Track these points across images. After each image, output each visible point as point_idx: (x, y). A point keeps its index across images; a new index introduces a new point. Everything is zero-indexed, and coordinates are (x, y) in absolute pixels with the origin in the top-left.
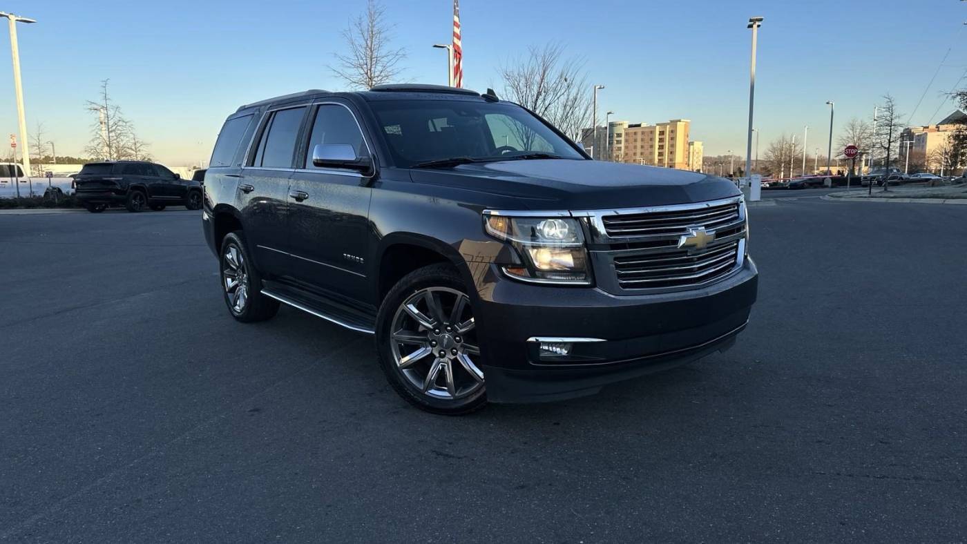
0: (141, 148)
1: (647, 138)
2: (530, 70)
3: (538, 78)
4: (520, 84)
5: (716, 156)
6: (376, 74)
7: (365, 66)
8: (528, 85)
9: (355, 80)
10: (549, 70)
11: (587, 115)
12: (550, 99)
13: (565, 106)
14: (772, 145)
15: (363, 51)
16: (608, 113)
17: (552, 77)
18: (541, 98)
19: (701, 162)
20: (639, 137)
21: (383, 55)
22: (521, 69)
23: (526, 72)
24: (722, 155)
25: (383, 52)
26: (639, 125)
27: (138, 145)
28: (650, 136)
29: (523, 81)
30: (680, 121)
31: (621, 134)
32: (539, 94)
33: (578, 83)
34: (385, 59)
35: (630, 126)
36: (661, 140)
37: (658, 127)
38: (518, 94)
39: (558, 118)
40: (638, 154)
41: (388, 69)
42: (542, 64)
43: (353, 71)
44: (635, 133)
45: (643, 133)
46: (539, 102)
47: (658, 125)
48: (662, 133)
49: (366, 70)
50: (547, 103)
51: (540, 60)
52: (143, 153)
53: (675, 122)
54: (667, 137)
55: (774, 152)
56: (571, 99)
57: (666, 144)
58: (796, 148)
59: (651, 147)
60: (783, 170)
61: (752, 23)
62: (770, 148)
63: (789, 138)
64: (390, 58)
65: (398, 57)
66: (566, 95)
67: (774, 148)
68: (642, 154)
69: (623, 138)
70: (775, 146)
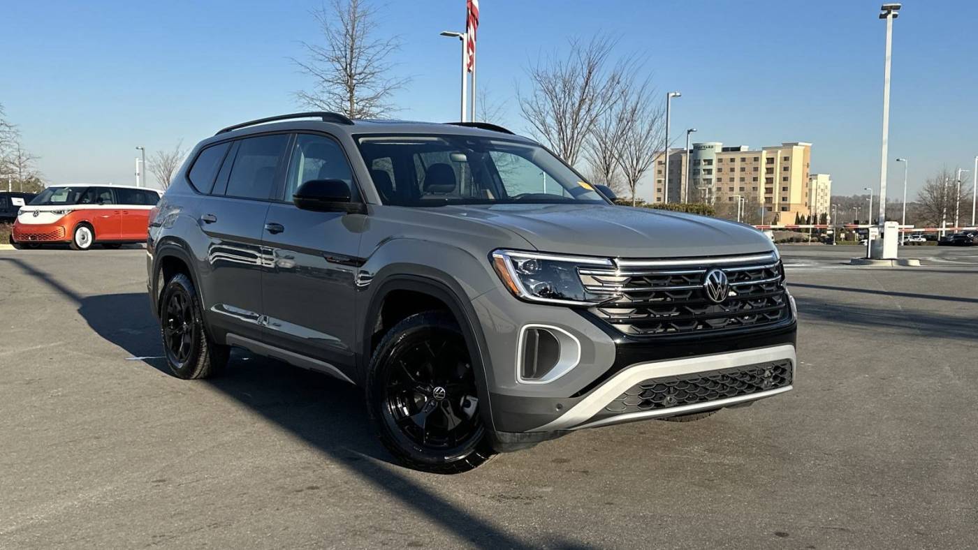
0: (27, 163)
1: (749, 168)
2: (569, 68)
3: (581, 81)
4: (557, 89)
5: (851, 196)
6: (359, 70)
7: (343, 60)
8: (568, 89)
9: (329, 77)
10: (595, 70)
12: (597, 108)
13: (621, 120)
15: (341, 39)
16: (689, 132)
17: (600, 80)
18: (585, 107)
19: (828, 204)
20: (738, 165)
21: (368, 45)
22: (558, 69)
23: (564, 71)
24: (860, 195)
25: (366, 42)
26: (738, 149)
27: (24, 158)
28: (755, 164)
29: (560, 84)
30: (797, 144)
31: (712, 160)
32: (582, 101)
33: (640, 88)
34: (371, 51)
35: (725, 150)
36: (770, 171)
37: (764, 151)
38: (552, 100)
39: (610, 134)
40: (737, 189)
41: (375, 64)
42: (587, 62)
43: (329, 65)
44: (732, 160)
45: (743, 160)
46: (583, 112)
47: (764, 148)
48: (771, 161)
49: (344, 65)
50: (594, 113)
51: (584, 56)
52: (31, 170)
53: (789, 146)
54: (778, 167)
55: (931, 192)
56: (629, 108)
57: (777, 176)
58: (963, 187)
59: (755, 179)
60: (944, 217)
61: (884, 12)
62: (926, 185)
63: (951, 172)
64: (377, 49)
65: (388, 48)
66: (620, 102)
67: (932, 187)
68: (742, 189)
69: (714, 167)
70: (933, 183)
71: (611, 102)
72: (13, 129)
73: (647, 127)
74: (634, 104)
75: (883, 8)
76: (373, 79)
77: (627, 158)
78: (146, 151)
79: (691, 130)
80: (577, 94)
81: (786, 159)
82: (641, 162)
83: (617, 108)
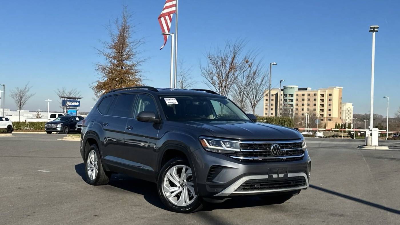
1: (312, 99)
2: (225, 54)
3: (230, 60)
4: (218, 63)
6: (126, 53)
8: (224, 63)
10: (237, 55)
11: (263, 83)
12: (238, 73)
13: (248, 77)
17: (239, 60)
18: (232, 72)
20: (306, 97)
22: (219, 54)
23: (222, 56)
26: (306, 89)
28: (314, 97)
29: (220, 61)
30: (335, 88)
31: (293, 95)
33: (258, 63)
34: (132, 44)
35: (300, 89)
36: (322, 100)
37: (319, 91)
38: (216, 68)
39: (243, 84)
40: (305, 110)
41: (134, 51)
42: (233, 51)
43: (110, 51)
44: (303, 95)
45: (309, 95)
46: (231, 74)
47: (319, 89)
48: (322, 95)
50: (236, 75)
51: (232, 49)
53: (331, 88)
54: (326, 98)
56: (252, 72)
57: (326, 103)
59: (315, 105)
64: (135, 43)
66: (248, 70)
68: (308, 110)
69: (294, 98)
71: (244, 70)
73: (260, 81)
74: (255, 70)
76: (133, 58)
77: (251, 95)
80: (228, 66)
81: (330, 95)
82: (257, 97)
83: (247, 73)
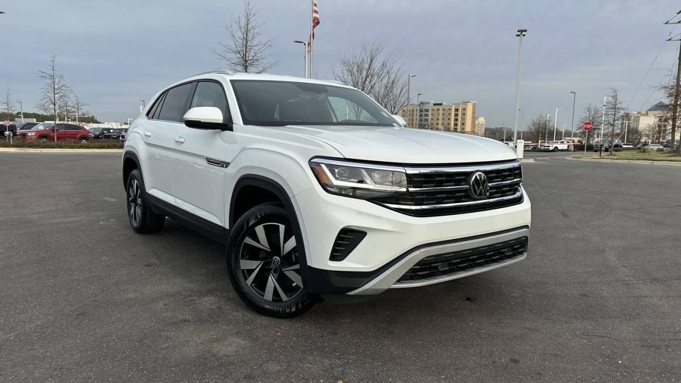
0: (82, 107)
1: (446, 114)
2: (361, 59)
3: (367, 66)
4: (354, 70)
5: (494, 128)
6: (250, 58)
7: (242, 52)
8: (360, 71)
9: (234, 62)
10: (374, 60)
11: (402, 94)
12: (375, 80)
13: (386, 87)
14: (533, 120)
15: (240, 41)
16: (419, 95)
17: (377, 65)
18: (368, 80)
19: (483, 132)
20: (441, 112)
21: (254, 45)
22: (355, 59)
23: (358, 61)
24: (498, 127)
25: (255, 42)
26: (441, 104)
27: (80, 105)
28: (449, 112)
29: (356, 68)
30: (469, 102)
31: (428, 110)
32: (367, 77)
33: (396, 71)
34: (257, 48)
35: (434, 104)
36: (456, 115)
37: (454, 106)
38: (351, 75)
39: (380, 95)
40: (440, 124)
41: (259, 55)
42: (370, 56)
43: (233, 55)
44: (438, 110)
45: (444, 109)
46: (367, 82)
47: (454, 104)
48: (457, 110)
49: (242, 56)
50: (373, 83)
51: (368, 53)
52: (84, 111)
53: (466, 103)
54: (460, 113)
55: (534, 126)
56: (391, 81)
57: (459, 118)
58: (550, 123)
59: (449, 119)
60: (540, 138)
61: (519, 33)
62: (532, 122)
63: (545, 116)
64: (260, 47)
65: (266, 46)
66: (386, 78)
67: (534, 123)
68: (443, 124)
69: (430, 113)
70: (535, 121)
71: (382, 77)
72: (69, 89)
73: (399, 92)
74: (393, 79)
75: (518, 31)
76: (257, 63)
77: (389, 107)
78: (145, 102)
79: (420, 94)
80: (364, 73)
81: (464, 109)
82: (396, 109)
83: (385, 81)
